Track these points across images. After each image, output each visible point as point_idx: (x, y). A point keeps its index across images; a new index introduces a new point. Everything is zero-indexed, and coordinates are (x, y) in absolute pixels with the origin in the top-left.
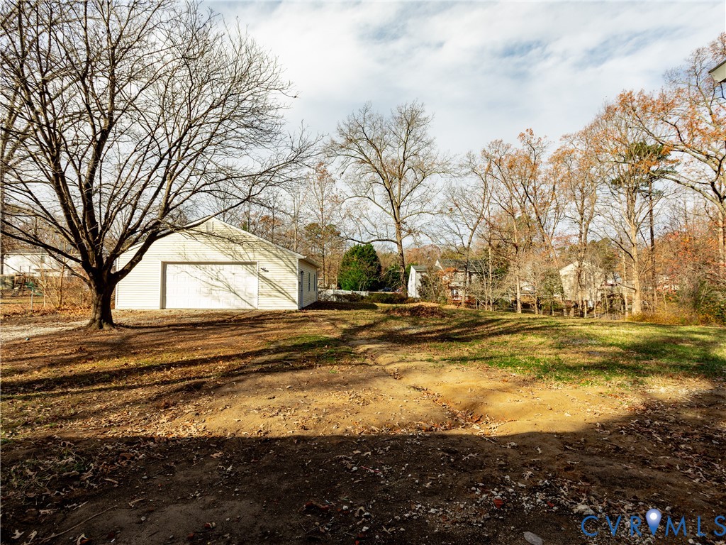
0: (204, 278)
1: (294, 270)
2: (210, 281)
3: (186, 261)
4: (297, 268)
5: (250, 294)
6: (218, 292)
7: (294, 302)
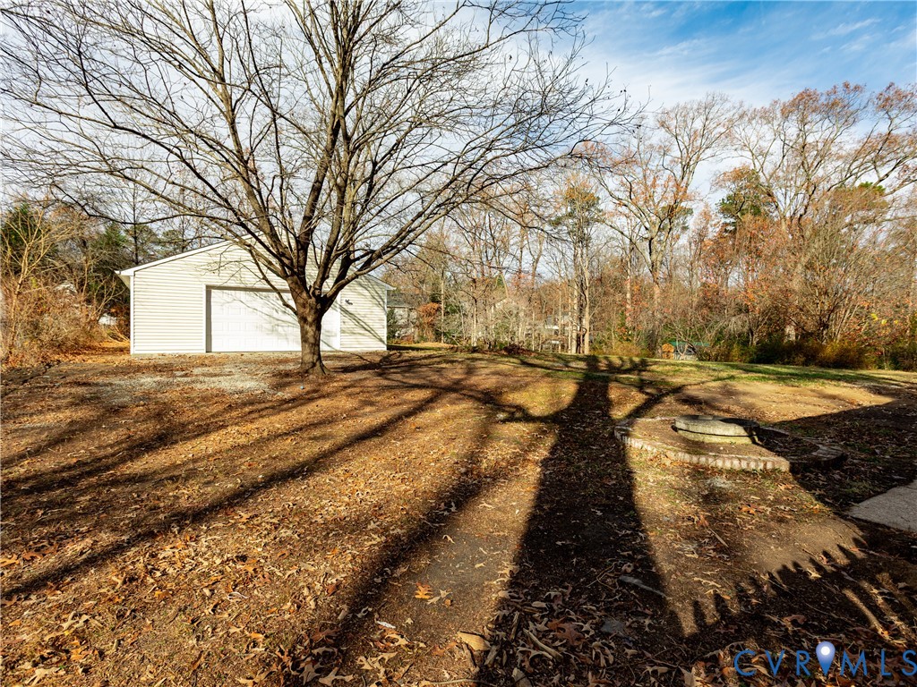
0: (266, 310)
1: (381, 303)
2: (275, 315)
3: (242, 286)
4: (386, 301)
5: (328, 332)
6: (285, 328)
7: (381, 340)
